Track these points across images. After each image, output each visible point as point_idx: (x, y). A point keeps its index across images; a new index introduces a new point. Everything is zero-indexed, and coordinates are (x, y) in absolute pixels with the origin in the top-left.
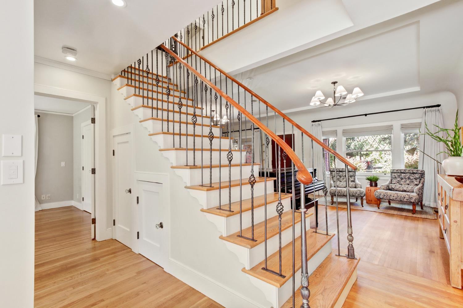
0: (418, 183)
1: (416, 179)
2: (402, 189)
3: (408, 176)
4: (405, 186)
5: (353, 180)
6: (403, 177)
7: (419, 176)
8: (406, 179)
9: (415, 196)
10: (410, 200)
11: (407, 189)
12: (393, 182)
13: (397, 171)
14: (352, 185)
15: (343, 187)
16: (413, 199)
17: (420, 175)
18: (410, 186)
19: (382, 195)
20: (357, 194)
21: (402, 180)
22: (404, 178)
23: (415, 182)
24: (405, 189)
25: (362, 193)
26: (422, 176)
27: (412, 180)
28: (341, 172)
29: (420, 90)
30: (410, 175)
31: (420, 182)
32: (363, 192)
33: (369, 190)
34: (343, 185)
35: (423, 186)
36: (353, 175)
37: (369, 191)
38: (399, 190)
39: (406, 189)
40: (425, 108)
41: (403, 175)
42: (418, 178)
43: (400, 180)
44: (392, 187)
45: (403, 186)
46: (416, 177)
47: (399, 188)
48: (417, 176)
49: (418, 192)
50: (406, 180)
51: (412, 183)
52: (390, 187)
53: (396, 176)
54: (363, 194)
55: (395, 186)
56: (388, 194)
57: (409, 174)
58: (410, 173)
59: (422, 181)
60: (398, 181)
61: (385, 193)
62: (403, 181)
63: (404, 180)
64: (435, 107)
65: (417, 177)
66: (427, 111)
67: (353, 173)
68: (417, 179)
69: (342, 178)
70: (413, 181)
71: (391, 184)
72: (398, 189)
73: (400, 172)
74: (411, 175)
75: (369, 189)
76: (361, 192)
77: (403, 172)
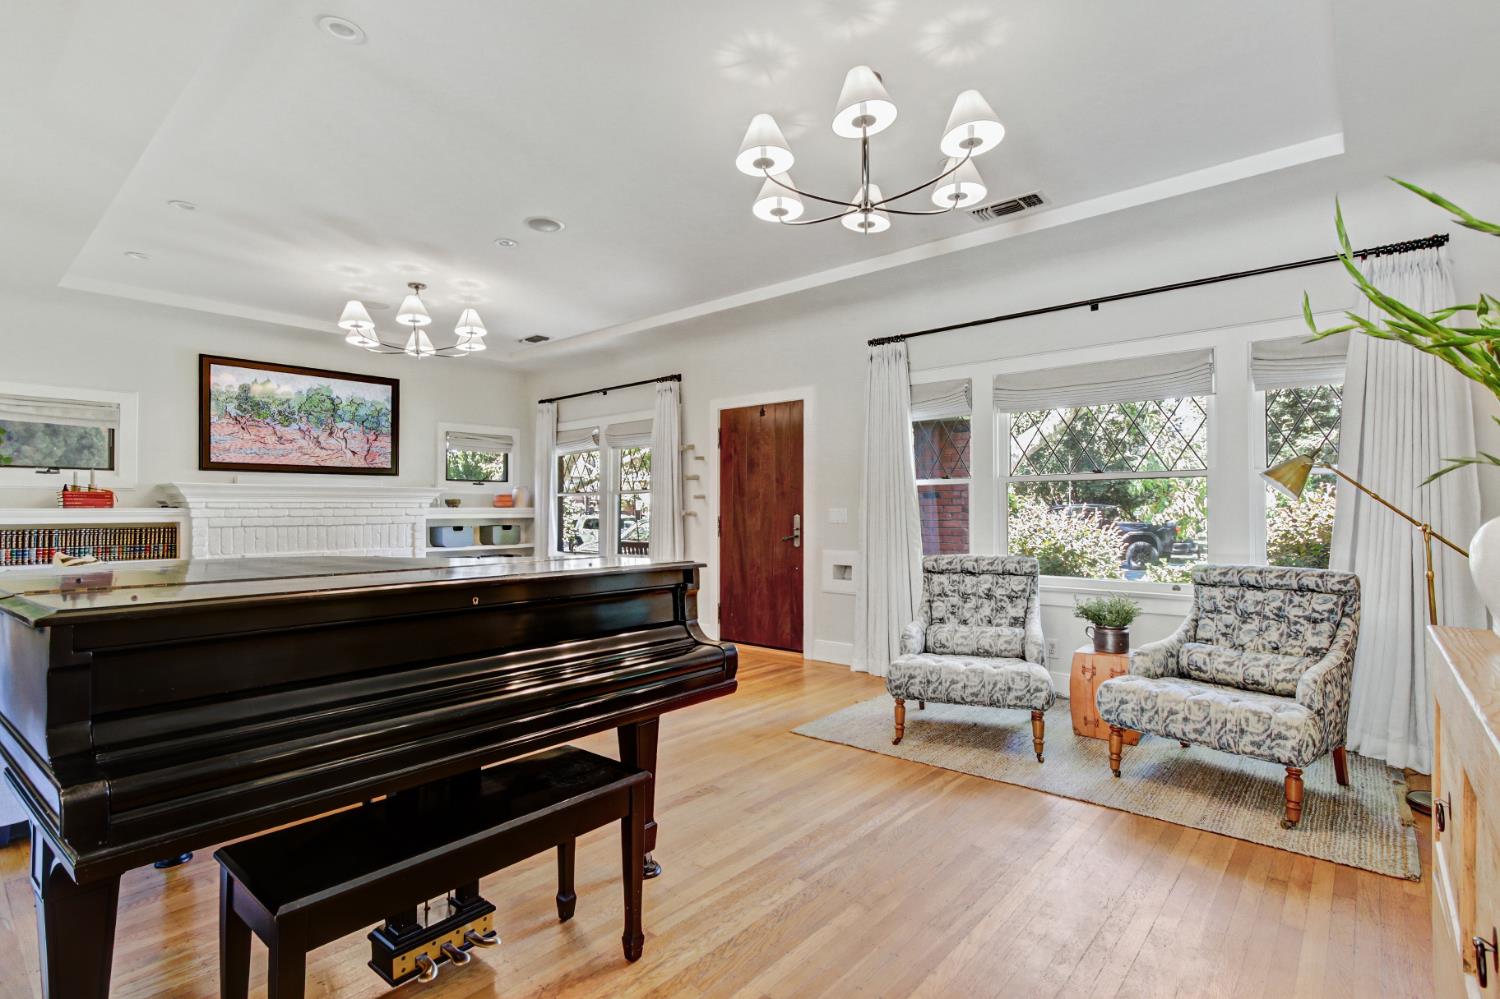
0: (1325, 643)
1: (1315, 622)
2: (1241, 671)
3: (1278, 604)
4: (1256, 659)
5: (1021, 614)
6: (1251, 609)
7: (1330, 606)
8: (1266, 618)
9: (1297, 729)
10: (1270, 748)
11: (1266, 673)
12: (1201, 634)
13: (1225, 574)
14: (1008, 642)
15: (966, 650)
16: (1290, 744)
17: (1335, 598)
18: (1280, 657)
19: (1129, 706)
20: (1013, 694)
21: (1244, 622)
22: (1258, 614)
23: (1308, 635)
24: (1256, 672)
25: (1038, 690)
26: (1344, 604)
27: (1296, 623)
28: (973, 574)
29: (1340, 150)
30: (1283, 601)
31: (1333, 637)
32: (1044, 686)
33: (1084, 670)
34: (968, 641)
35: (1347, 661)
36: (1024, 591)
37: (1088, 675)
38: (1229, 678)
39: (1263, 676)
40: (1369, 257)
41: (1250, 595)
42: (1326, 615)
43: (1237, 623)
44: (1195, 657)
45: (1248, 655)
46: (1314, 611)
47: (1228, 669)
48: (1320, 604)
49: (1318, 698)
50: (1266, 623)
51: (1294, 643)
52: (1184, 662)
53: (1221, 603)
54: (1044, 695)
55: (1210, 655)
56: (1159, 701)
57: (1280, 594)
58: (1288, 589)
59: (1343, 634)
60: (1227, 626)
61: (1146, 699)
62: (1250, 631)
63: (1254, 624)
64: (1422, 247)
65: (1319, 608)
66: (1376, 269)
67: (1024, 578)
68: (1322, 620)
69: (973, 602)
70: (1298, 632)
71: (1190, 645)
72: (1223, 671)
73: (1237, 583)
74: (1291, 601)
75: (1088, 665)
76: (1033, 686)
77: (1253, 582)
